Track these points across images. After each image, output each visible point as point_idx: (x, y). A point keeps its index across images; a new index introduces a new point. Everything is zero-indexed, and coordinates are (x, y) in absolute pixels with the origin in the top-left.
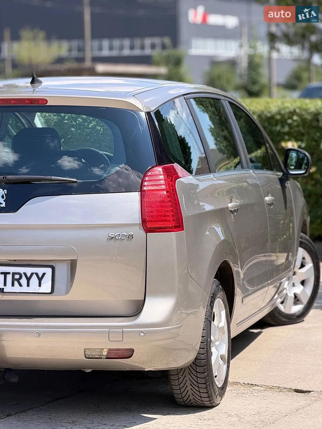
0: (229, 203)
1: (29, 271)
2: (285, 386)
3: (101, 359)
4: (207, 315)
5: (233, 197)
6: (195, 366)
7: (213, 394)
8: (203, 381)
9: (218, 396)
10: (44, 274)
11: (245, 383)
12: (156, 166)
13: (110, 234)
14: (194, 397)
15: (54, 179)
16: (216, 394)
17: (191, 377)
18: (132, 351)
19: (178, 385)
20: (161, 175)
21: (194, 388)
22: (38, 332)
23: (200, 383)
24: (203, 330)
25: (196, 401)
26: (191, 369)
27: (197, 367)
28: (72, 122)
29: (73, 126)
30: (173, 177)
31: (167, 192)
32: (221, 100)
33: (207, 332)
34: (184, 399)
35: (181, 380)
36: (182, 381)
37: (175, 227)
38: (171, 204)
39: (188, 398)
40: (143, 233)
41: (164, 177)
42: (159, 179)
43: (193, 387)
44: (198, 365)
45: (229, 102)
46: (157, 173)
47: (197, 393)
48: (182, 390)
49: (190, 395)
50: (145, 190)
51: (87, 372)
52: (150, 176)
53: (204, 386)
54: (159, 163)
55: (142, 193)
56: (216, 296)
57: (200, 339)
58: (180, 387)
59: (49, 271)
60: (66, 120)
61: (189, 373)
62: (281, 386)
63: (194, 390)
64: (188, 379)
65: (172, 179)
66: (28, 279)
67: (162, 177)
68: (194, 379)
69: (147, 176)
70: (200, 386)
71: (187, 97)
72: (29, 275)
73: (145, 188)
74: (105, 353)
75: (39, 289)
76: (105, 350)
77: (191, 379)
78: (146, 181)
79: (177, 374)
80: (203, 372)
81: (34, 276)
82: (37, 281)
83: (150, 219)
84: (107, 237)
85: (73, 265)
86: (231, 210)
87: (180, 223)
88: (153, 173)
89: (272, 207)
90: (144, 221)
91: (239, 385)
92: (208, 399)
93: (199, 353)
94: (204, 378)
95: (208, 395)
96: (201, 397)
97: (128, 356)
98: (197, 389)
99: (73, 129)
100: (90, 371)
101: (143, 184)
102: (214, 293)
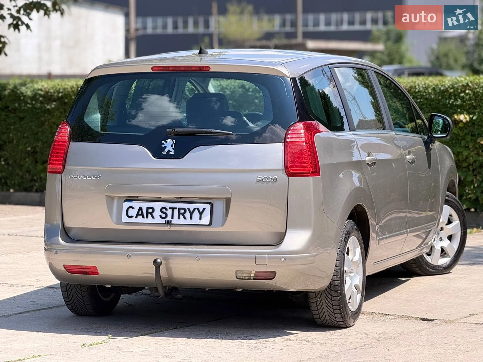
0: (366, 157)
1: (192, 206)
2: (413, 316)
3: (250, 279)
4: (341, 248)
5: (371, 152)
6: (330, 291)
7: (346, 316)
8: (337, 303)
9: (351, 318)
10: (204, 209)
11: (380, 313)
12: (298, 122)
13: (258, 177)
14: (330, 318)
15: (213, 131)
16: (349, 316)
17: (327, 300)
18: (275, 273)
19: (316, 307)
20: (301, 129)
21: (329, 310)
22: (198, 256)
23: (334, 306)
24: (337, 260)
25: (331, 322)
26: (327, 293)
27: (331, 291)
28: (255, 94)
29: (257, 98)
30: (312, 131)
31: (306, 143)
32: (367, 70)
33: (341, 263)
34: (321, 319)
35: (318, 302)
36: (320, 304)
37: (312, 172)
38: (309, 153)
39: (325, 318)
40: (285, 176)
41: (304, 131)
42: (300, 132)
43: (328, 308)
44: (333, 290)
45: (375, 72)
46: (299, 127)
47: (332, 314)
48: (320, 311)
49: (326, 316)
50: (288, 142)
51: (238, 291)
52: (292, 130)
53: (338, 308)
54: (301, 120)
55: (286, 144)
56: (350, 234)
57: (334, 268)
58: (317, 308)
59: (208, 207)
60: (250, 92)
61: (325, 296)
62: (410, 315)
63: (329, 311)
64: (324, 302)
65: (311, 133)
66: (191, 213)
67: (302, 131)
68: (329, 302)
69: (290, 130)
70: (335, 307)
71: (330, 66)
72: (192, 210)
73: (288, 140)
74: (253, 275)
75: (199, 222)
76: (253, 272)
77: (327, 302)
78: (289, 134)
79: (315, 297)
80: (337, 296)
81: (196, 211)
82: (198, 215)
83: (292, 165)
84: (256, 180)
85: (228, 202)
86: (368, 163)
87: (317, 169)
88: (296, 128)
89: (413, 165)
90: (286, 168)
91: (375, 315)
92: (341, 320)
93: (332, 279)
94: (338, 301)
95: (342, 316)
96: (335, 317)
97: (272, 278)
98: (332, 310)
99: (256, 101)
100: (240, 290)
101: (287, 137)
102: (348, 231)
